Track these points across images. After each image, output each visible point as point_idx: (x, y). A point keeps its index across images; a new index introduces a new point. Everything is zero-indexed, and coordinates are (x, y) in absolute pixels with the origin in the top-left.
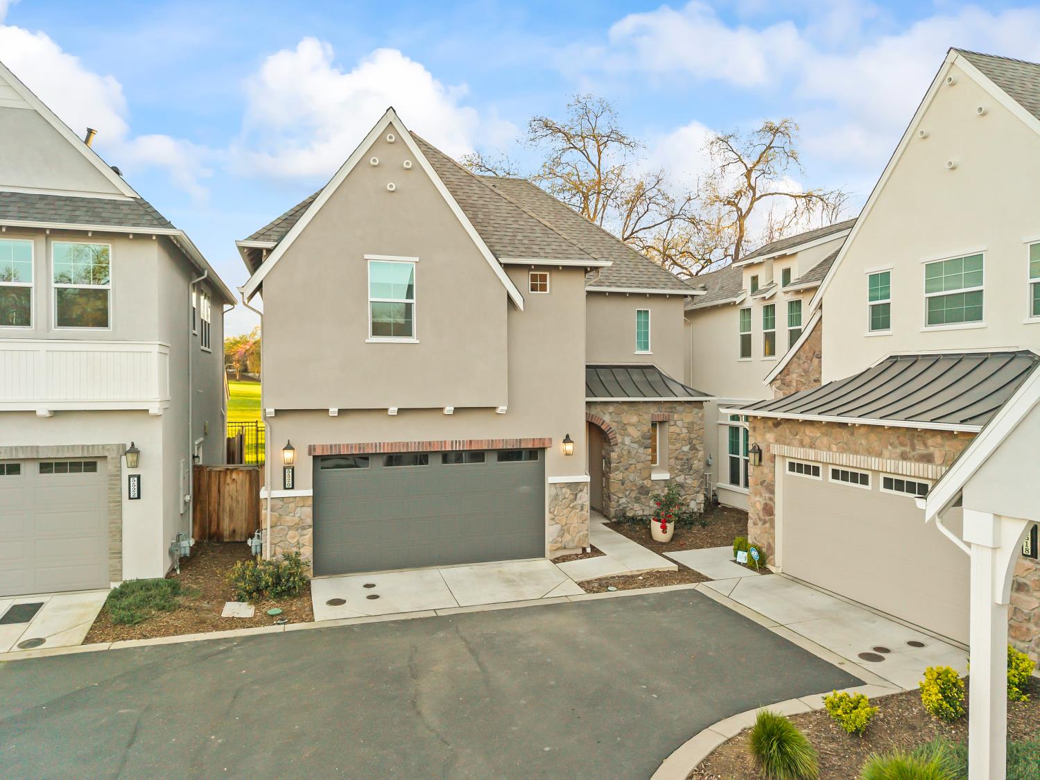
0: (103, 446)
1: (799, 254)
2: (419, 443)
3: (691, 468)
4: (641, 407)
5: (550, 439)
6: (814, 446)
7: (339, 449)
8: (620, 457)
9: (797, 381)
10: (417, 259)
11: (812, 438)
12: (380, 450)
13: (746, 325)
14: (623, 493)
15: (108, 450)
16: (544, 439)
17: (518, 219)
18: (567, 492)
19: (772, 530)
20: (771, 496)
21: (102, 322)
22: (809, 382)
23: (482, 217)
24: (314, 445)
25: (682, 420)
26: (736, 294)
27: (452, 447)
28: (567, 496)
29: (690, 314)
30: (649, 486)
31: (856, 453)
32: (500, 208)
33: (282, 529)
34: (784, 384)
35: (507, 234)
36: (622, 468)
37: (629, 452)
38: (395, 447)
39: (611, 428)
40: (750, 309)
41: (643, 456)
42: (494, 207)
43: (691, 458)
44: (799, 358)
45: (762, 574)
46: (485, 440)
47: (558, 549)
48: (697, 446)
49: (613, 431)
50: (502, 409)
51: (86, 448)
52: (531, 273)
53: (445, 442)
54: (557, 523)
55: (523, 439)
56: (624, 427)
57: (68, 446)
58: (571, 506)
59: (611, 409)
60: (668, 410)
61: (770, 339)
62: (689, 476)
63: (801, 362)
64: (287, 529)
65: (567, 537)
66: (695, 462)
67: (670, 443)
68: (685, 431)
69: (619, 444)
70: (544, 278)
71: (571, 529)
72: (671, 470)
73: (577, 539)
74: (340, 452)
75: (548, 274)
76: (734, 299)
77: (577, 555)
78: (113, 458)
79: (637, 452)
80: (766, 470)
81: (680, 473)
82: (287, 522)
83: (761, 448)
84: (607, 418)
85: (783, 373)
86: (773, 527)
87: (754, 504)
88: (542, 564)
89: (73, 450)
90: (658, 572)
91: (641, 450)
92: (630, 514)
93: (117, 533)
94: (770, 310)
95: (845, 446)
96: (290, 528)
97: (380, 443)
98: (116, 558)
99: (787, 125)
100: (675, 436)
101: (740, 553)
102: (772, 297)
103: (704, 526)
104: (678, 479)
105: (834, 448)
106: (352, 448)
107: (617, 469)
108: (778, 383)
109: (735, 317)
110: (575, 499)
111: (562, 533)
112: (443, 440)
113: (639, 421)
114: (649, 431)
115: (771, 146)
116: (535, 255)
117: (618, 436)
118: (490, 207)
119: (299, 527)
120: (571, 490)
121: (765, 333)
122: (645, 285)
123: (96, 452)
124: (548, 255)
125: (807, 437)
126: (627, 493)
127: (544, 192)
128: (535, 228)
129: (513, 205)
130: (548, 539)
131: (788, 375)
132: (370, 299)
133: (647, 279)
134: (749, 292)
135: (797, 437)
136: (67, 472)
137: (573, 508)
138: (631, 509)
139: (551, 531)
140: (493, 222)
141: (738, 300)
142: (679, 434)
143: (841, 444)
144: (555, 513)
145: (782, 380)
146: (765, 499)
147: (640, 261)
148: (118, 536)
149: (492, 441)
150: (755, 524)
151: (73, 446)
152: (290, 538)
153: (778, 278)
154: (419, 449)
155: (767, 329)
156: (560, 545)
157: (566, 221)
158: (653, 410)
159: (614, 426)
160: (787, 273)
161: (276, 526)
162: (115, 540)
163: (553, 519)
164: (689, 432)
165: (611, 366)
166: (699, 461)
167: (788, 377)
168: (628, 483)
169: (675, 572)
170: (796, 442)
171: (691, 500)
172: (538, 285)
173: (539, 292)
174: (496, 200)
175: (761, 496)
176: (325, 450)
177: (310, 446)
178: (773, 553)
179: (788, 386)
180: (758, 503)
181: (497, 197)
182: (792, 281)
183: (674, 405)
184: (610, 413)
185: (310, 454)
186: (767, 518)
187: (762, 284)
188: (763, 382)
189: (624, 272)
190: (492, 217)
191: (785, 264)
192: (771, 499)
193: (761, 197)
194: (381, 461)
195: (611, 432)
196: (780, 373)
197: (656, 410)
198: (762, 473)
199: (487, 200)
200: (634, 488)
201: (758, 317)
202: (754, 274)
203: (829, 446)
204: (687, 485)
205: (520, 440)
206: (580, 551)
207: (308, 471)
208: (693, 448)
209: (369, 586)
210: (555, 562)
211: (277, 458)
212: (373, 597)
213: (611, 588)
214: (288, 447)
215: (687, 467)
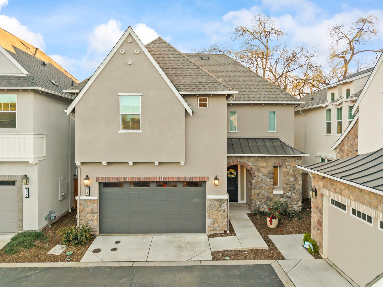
0: (16, 176)
1: (354, 81)
2: (144, 177)
3: (294, 189)
4: (268, 159)
5: (208, 177)
6: (341, 194)
7: (109, 179)
8: (257, 182)
9: (347, 150)
10: (142, 94)
11: (340, 189)
12: (127, 180)
13: (329, 118)
14: (259, 200)
15: (18, 177)
16: (205, 177)
17: (197, 73)
18: (216, 203)
19: (321, 235)
20: (321, 216)
21: (14, 126)
22: (354, 151)
23: (179, 73)
24: (98, 177)
25: (290, 165)
26: (324, 102)
27: (160, 180)
28: (216, 205)
29: (297, 113)
30: (272, 197)
31: (363, 203)
32: (190, 68)
33: (84, 213)
34: (341, 151)
35: (189, 80)
36: (258, 188)
37: (261, 180)
38: (134, 179)
39: (252, 169)
40: (331, 109)
41: (269, 183)
42: (186, 68)
43: (295, 184)
44: (348, 138)
45: (315, 258)
46: (176, 177)
47: (211, 230)
48: (298, 178)
49: (253, 170)
50: (182, 163)
51: (9, 176)
52: (199, 98)
53: (156, 177)
54: (211, 218)
55: (194, 177)
56: (259, 168)
57: (3, 176)
58: (218, 210)
59: (252, 159)
60: (282, 160)
61: (340, 124)
62: (294, 193)
63: (349, 140)
64: (87, 213)
65: (216, 225)
66: (297, 186)
67: (283, 176)
68: (291, 171)
69: (256, 176)
70: (205, 100)
71: (218, 221)
72: (284, 189)
73: (221, 227)
74: (109, 181)
75: (207, 98)
76: (322, 105)
77: (221, 234)
78: (19, 181)
79: (266, 180)
80: (319, 202)
81: (288, 191)
82: (87, 210)
83: (317, 189)
84: (250, 164)
85: (341, 145)
86: (322, 233)
87: (314, 218)
88: (203, 237)
89: (5, 177)
90: (257, 250)
91: (268, 180)
92: (262, 210)
93: (21, 211)
94: (340, 110)
95: (357, 198)
96: (88, 213)
97: (127, 177)
98: (20, 221)
99: (371, 18)
100: (286, 173)
101: (306, 242)
102: (341, 104)
103: (299, 219)
104: (287, 194)
105: (352, 198)
106: (114, 179)
107: (255, 188)
108: (338, 150)
109: (324, 113)
110: (221, 207)
111: (214, 222)
112: (155, 176)
113: (267, 166)
114: (272, 170)
115: (363, 29)
116: (200, 90)
117: (256, 172)
118: (185, 68)
119: (92, 212)
120: (218, 202)
121: (338, 122)
122: (273, 100)
123: (13, 178)
124: (206, 89)
125: (338, 188)
126: (260, 200)
127: (232, 59)
128: (203, 76)
129: (196, 66)
130: (207, 225)
131: (343, 146)
132: (121, 113)
133: (274, 97)
134: (330, 101)
135: (333, 187)
136: (9, 185)
137: (219, 211)
138: (263, 208)
139: (209, 221)
140: (184, 75)
141: (324, 105)
142: (288, 172)
143: (355, 196)
144: (210, 213)
145: (340, 149)
146: (318, 217)
147: (273, 88)
148: (21, 212)
149: (179, 177)
150: (314, 229)
151: (5, 175)
152: (88, 217)
153: (344, 94)
154: (144, 180)
155: (339, 120)
156: (213, 229)
157: (239, 71)
158: (275, 161)
159: (254, 168)
160: (348, 91)
161: (82, 212)
162: (20, 214)
163: (209, 216)
164: (294, 171)
165: (256, 138)
166: (299, 186)
167: (343, 147)
168: (261, 196)
169: (267, 250)
170: (333, 190)
171: (295, 205)
172: (203, 104)
173: (203, 107)
174: (189, 65)
175: (317, 214)
176: (103, 180)
177: (97, 178)
178: (322, 247)
179: (343, 152)
180: (315, 218)
181: (190, 63)
182: (351, 96)
183: (286, 158)
184: (252, 162)
185: (97, 181)
186: (319, 227)
187: (336, 97)
188: (331, 149)
189: (263, 93)
190: (184, 73)
191: (347, 87)
192: (321, 218)
193: (356, 53)
194: (128, 185)
195: (252, 171)
196: (339, 145)
197: (276, 160)
198: (317, 202)
199: (185, 65)
200: (264, 198)
201: (334, 114)
202: (333, 92)
203: (349, 196)
204: (292, 197)
205: (193, 177)
206: (223, 232)
207: (95, 188)
208: (296, 179)
209: (117, 242)
210: (209, 237)
211: (83, 183)
212: (114, 250)
213: (227, 258)
214: (87, 178)
215: (293, 188)
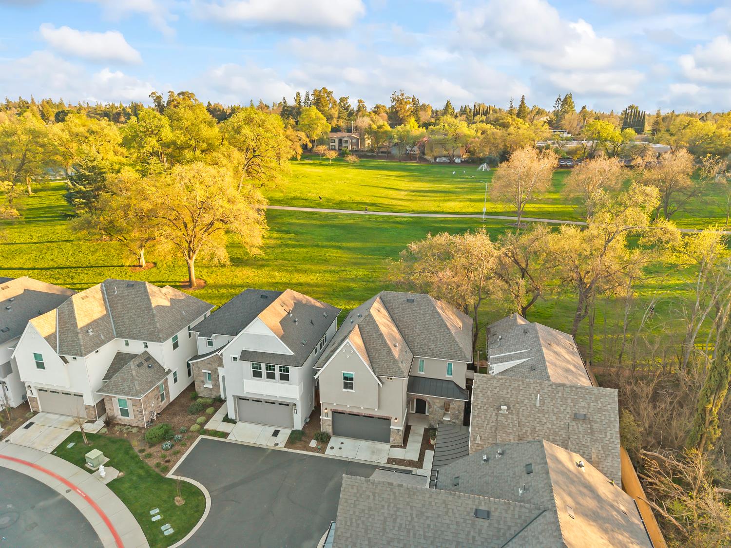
0: (289, 402)
2: (356, 412)
5: (392, 417)
8: (433, 411)
10: (354, 373)
14: (433, 422)
16: (390, 417)
17: (388, 356)
21: (289, 380)
24: (332, 409)
25: (456, 404)
27: (365, 415)
28: (396, 432)
30: (442, 421)
32: (385, 350)
33: (324, 425)
35: (382, 363)
36: (433, 414)
37: (435, 410)
38: (351, 412)
41: (441, 412)
46: (373, 415)
47: (392, 443)
48: (461, 412)
50: (376, 410)
51: (286, 402)
62: (457, 420)
66: (460, 417)
68: (457, 407)
71: (397, 440)
72: (451, 417)
74: (338, 411)
77: (398, 446)
78: (291, 405)
81: (454, 419)
82: (326, 423)
84: (428, 399)
88: (387, 446)
90: (412, 460)
91: (440, 410)
93: (293, 419)
96: (326, 425)
97: (347, 411)
98: (293, 423)
104: (453, 421)
106: (340, 411)
110: (398, 433)
111: (394, 440)
113: (440, 402)
116: (386, 373)
117: (432, 405)
119: (329, 425)
120: (397, 430)
122: (450, 357)
124: (390, 373)
128: (391, 360)
133: (452, 354)
139: (392, 438)
142: (454, 408)
144: (393, 435)
149: (375, 415)
152: (327, 427)
164: (459, 408)
165: (437, 379)
166: (462, 416)
168: (435, 419)
169: (417, 461)
176: (334, 410)
181: (385, 345)
185: (331, 411)
189: (445, 349)
190: (380, 355)
194: (348, 414)
195: (430, 404)
200: (437, 420)
206: (400, 445)
207: (330, 414)
208: (459, 412)
209: (342, 443)
210: (392, 446)
211: (323, 411)
212: (340, 448)
213: (394, 463)
214: (326, 409)
215: (457, 418)
